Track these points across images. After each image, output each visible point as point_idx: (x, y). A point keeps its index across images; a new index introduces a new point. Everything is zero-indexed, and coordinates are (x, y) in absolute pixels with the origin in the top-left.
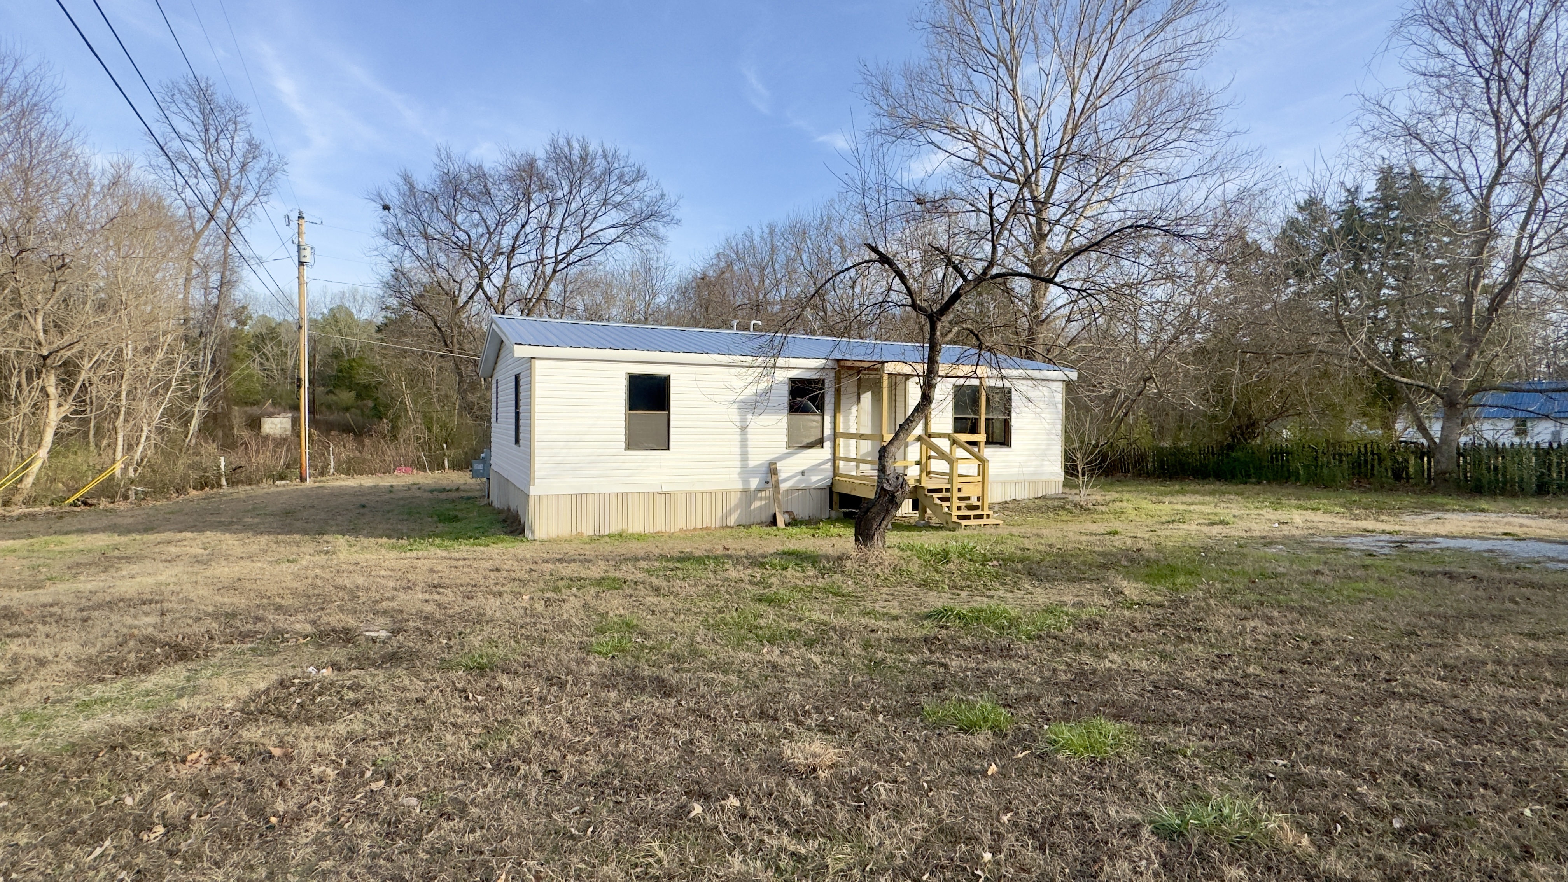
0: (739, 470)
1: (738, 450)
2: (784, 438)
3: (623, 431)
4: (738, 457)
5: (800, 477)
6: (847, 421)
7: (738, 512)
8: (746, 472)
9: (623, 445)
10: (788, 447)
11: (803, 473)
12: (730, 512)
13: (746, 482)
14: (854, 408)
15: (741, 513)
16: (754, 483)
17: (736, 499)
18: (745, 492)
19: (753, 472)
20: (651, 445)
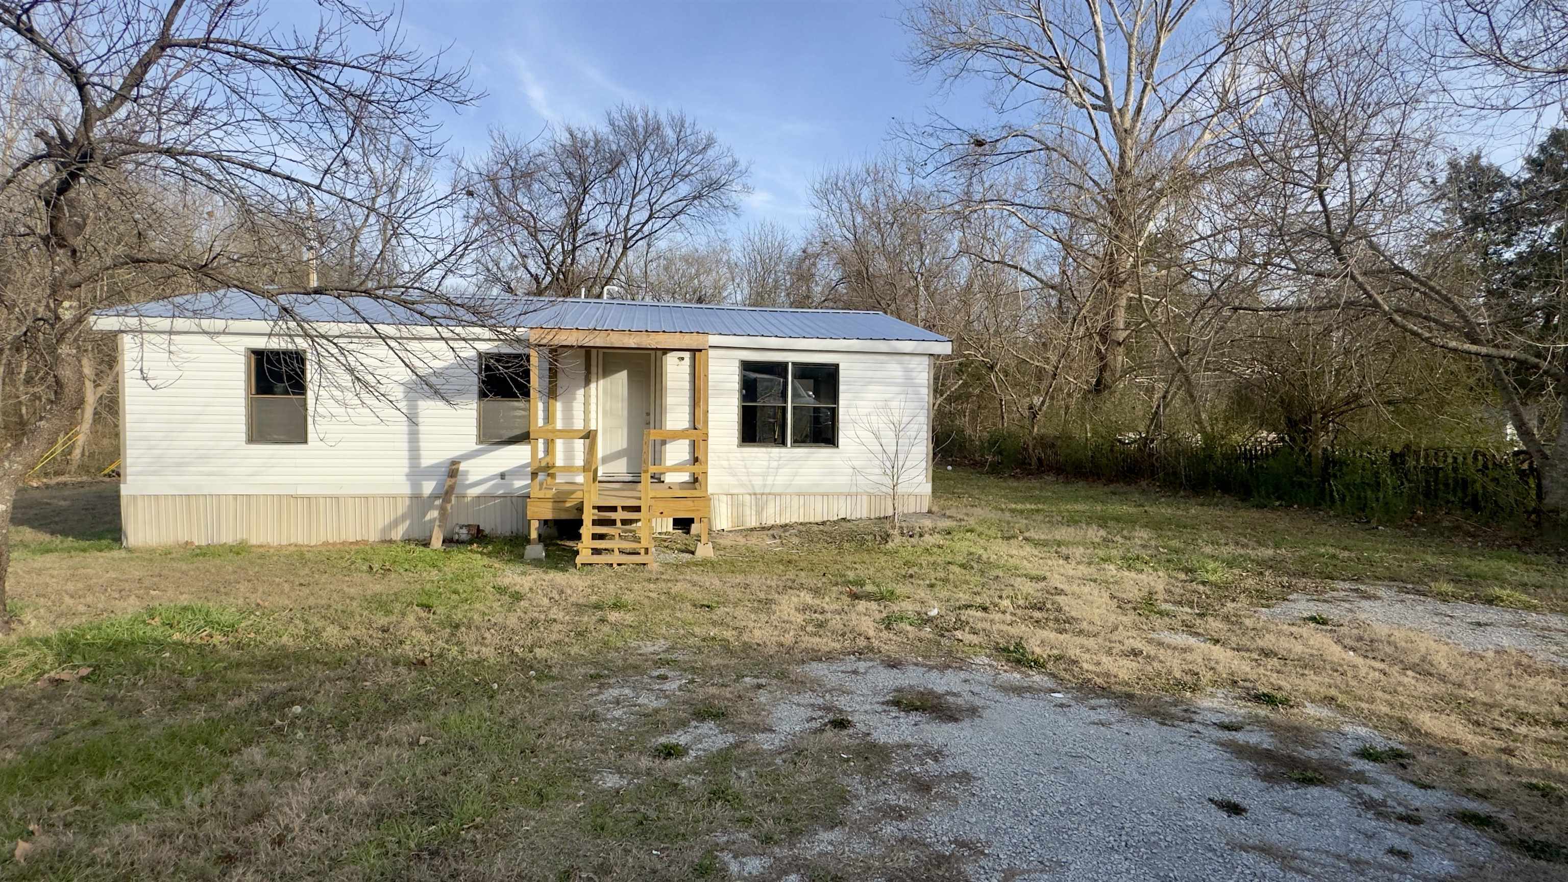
0: (406, 470)
1: (405, 445)
2: (474, 431)
3: (243, 419)
4: (406, 454)
5: (498, 481)
6: (568, 410)
7: (408, 523)
8: (416, 473)
9: (243, 436)
10: (480, 441)
11: (503, 476)
12: (395, 523)
13: (416, 485)
14: (580, 393)
15: (411, 525)
16: (428, 487)
17: (402, 507)
18: (416, 497)
19: (429, 473)
20: (282, 437)
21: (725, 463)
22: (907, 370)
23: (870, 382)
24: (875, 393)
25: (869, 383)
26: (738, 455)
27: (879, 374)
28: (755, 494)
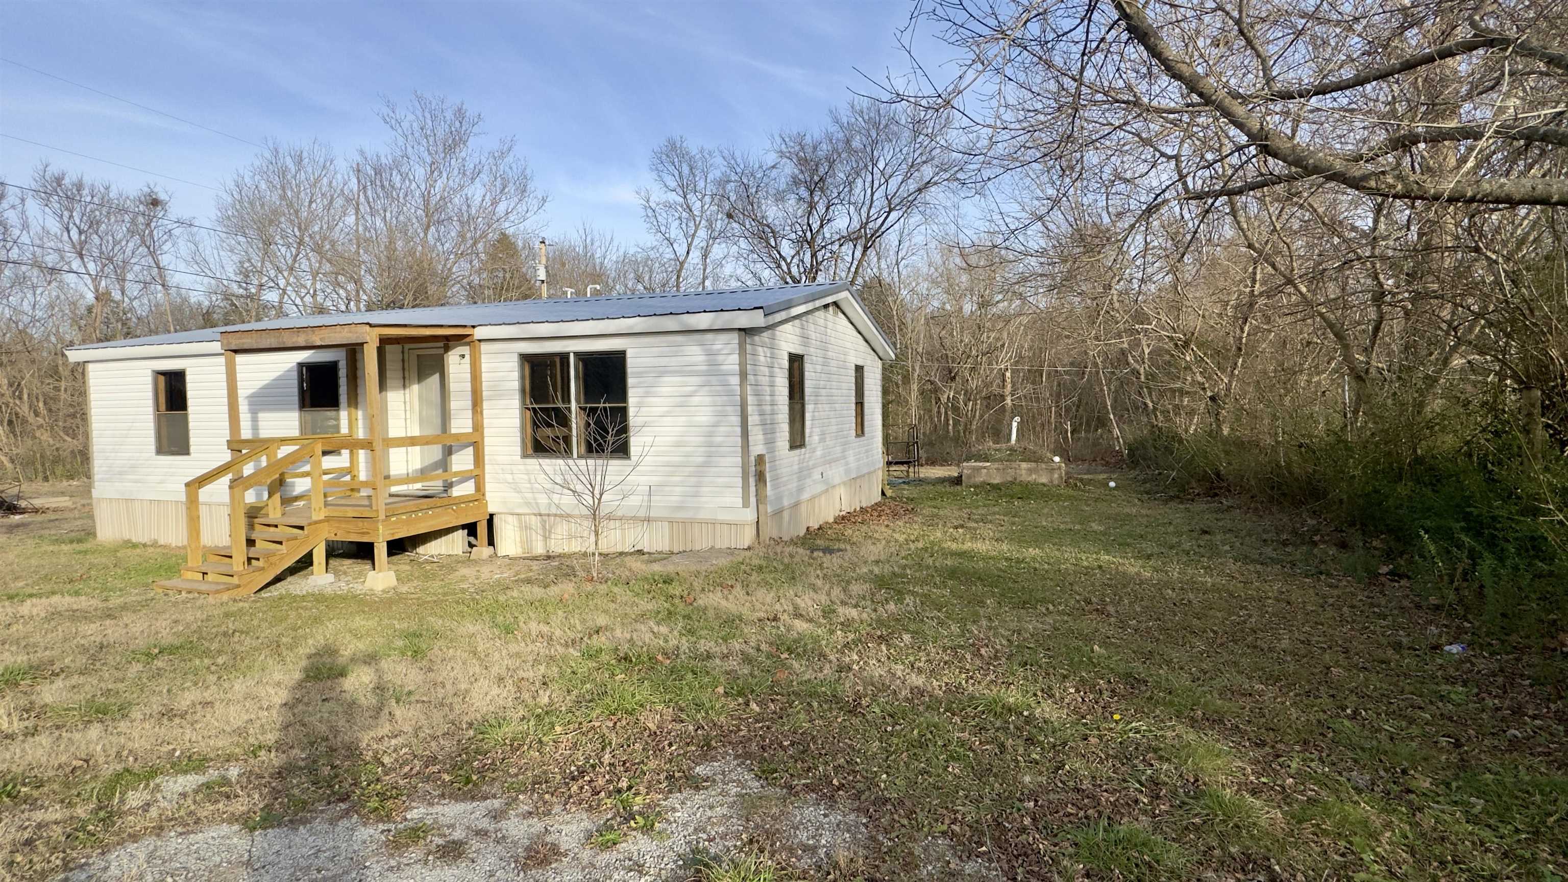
9: (153, 449)
20: (173, 450)
21: (509, 477)
22: (710, 354)
23: (662, 372)
24: (670, 386)
25: (661, 374)
26: (522, 467)
27: (674, 361)
28: (540, 515)
